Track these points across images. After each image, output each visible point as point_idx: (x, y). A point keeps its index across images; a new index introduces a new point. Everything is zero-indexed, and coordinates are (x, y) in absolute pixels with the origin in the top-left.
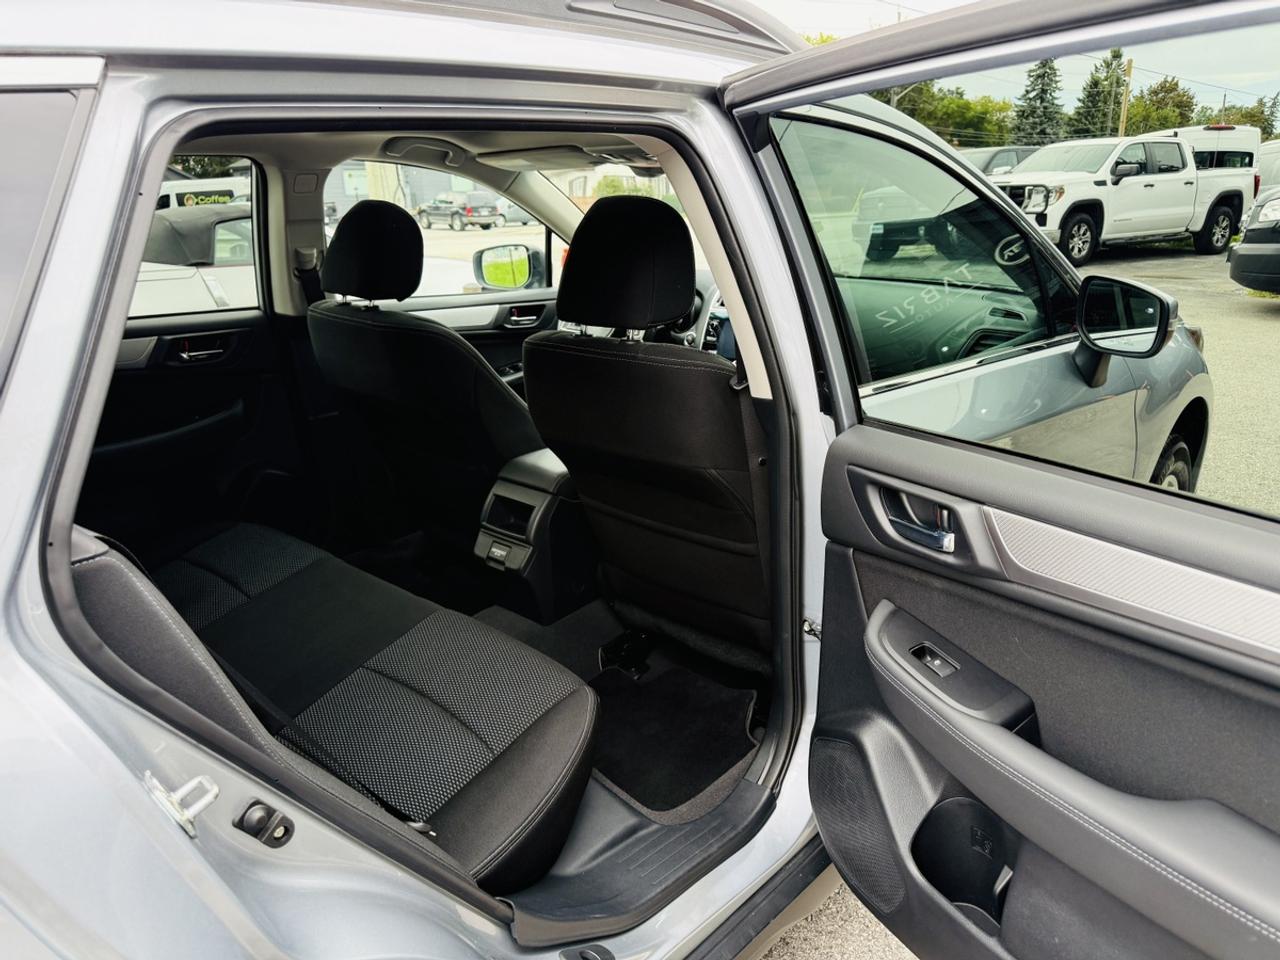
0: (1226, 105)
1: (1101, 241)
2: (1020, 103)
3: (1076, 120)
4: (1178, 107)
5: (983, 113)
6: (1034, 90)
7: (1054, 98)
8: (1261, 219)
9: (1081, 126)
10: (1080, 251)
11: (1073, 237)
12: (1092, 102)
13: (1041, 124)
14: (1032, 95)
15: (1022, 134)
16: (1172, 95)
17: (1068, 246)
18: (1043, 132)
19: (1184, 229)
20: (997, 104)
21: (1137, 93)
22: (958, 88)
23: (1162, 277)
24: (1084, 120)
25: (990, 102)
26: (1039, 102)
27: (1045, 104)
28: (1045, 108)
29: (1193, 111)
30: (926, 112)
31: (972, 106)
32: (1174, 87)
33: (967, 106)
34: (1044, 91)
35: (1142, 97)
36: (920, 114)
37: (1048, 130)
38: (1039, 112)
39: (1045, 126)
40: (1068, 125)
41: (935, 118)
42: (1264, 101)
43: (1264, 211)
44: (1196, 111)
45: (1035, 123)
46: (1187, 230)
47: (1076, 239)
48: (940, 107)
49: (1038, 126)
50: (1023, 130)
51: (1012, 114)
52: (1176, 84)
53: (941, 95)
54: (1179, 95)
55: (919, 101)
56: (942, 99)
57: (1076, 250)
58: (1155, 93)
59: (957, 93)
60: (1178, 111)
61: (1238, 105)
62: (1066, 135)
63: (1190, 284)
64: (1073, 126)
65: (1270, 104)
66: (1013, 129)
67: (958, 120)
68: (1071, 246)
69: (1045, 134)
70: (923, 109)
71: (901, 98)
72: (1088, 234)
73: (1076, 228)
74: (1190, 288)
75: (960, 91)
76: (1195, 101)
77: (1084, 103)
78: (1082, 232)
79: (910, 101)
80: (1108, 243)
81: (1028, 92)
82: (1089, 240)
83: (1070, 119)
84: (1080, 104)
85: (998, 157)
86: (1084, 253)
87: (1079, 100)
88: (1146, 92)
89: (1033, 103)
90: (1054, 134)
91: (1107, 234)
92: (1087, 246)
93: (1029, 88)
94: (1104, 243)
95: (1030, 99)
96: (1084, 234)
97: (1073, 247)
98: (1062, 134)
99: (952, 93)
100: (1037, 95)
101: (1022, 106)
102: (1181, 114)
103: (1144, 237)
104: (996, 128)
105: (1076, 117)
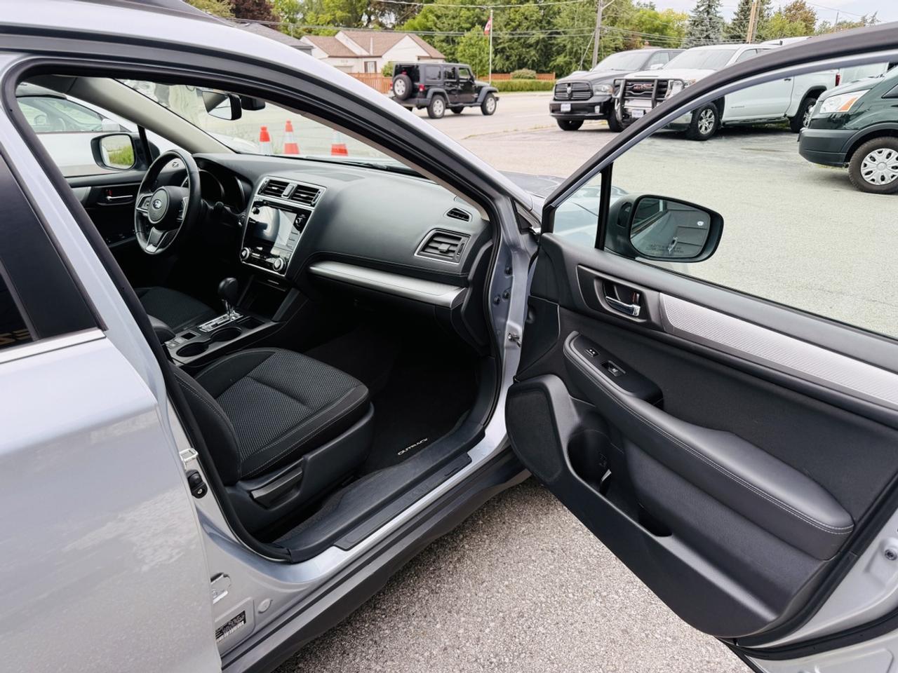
0: (838, 21)
1: (722, 122)
2: (693, 14)
3: (732, 28)
4: (805, 21)
5: (667, 22)
6: (703, 5)
7: (717, 12)
8: (821, 112)
9: (735, 33)
10: (706, 129)
11: (701, 119)
12: (744, 16)
13: (707, 31)
14: (701, 9)
15: (693, 38)
16: (801, 12)
17: (697, 125)
18: (708, 37)
19: (783, 114)
20: (677, 15)
21: (776, 10)
22: (651, 3)
23: (760, 150)
24: (737, 29)
25: (673, 13)
26: (706, 14)
27: (710, 16)
28: (710, 19)
29: (814, 24)
30: (624, 19)
31: (660, 16)
32: (802, 7)
33: (656, 17)
34: (709, 6)
35: (780, 13)
36: (620, 21)
37: (711, 36)
38: (707, 22)
39: (709, 32)
40: (727, 32)
41: (631, 24)
42: (866, 18)
43: (824, 105)
44: (817, 24)
45: (703, 30)
46: (785, 116)
47: (703, 121)
48: (635, 16)
49: (705, 33)
50: (694, 35)
51: (687, 23)
52: (804, 4)
53: (638, 7)
54: (805, 12)
55: (620, 11)
56: (638, 11)
57: (703, 128)
58: (790, 10)
59: (651, 6)
60: (804, 24)
61: (848, 21)
62: (724, 40)
63: (779, 156)
64: (730, 32)
65: (870, 20)
66: (687, 34)
67: (648, 26)
68: (699, 126)
69: (709, 38)
70: (623, 17)
71: (607, 8)
72: (713, 116)
73: (704, 113)
74: (778, 159)
75: (652, 4)
76: (816, 17)
77: (738, 16)
78: (708, 115)
79: (613, 10)
80: (727, 123)
81: (698, 7)
82: (713, 121)
83: (728, 28)
84: (735, 17)
85: (655, 56)
86: (709, 130)
87: (735, 13)
88: (783, 9)
89: (702, 15)
90: (716, 39)
91: (727, 116)
92: (712, 125)
93: (699, 4)
94: (724, 124)
95: (700, 12)
96: (710, 117)
97: (701, 127)
98: (721, 39)
99: (647, 6)
100: (705, 9)
101: (694, 17)
102: (806, 26)
103: (754, 120)
104: (676, 33)
105: (732, 26)
